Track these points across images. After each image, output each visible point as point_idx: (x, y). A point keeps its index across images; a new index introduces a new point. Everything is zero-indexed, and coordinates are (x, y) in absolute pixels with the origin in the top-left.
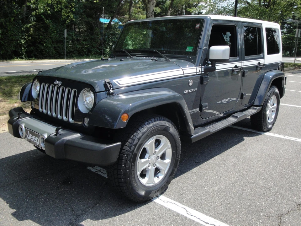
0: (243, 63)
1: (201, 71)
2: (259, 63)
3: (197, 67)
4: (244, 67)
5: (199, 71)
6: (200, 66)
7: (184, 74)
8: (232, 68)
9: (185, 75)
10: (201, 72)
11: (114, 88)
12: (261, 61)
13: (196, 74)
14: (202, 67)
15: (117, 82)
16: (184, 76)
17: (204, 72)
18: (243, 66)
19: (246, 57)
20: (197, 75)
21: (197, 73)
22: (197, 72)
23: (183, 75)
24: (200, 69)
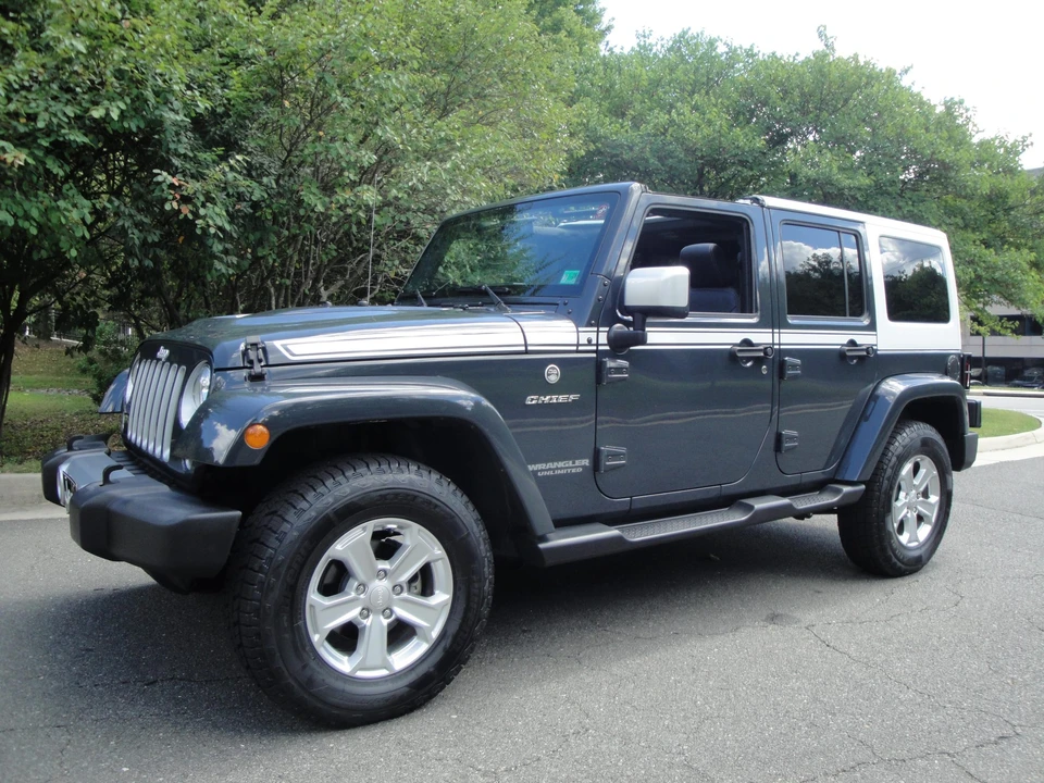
0: (776, 336)
1: (594, 342)
2: (852, 343)
3: (580, 329)
4: (782, 347)
5: (589, 341)
6: (592, 325)
7: (526, 345)
8: (729, 347)
9: (530, 348)
10: (597, 345)
11: (270, 363)
12: (863, 339)
13: (575, 348)
14: (601, 329)
15: (283, 346)
16: (527, 352)
17: (607, 348)
18: (780, 344)
19: (791, 320)
20: (577, 352)
21: (580, 348)
22: (578, 345)
23: (523, 348)
24: (593, 336)
